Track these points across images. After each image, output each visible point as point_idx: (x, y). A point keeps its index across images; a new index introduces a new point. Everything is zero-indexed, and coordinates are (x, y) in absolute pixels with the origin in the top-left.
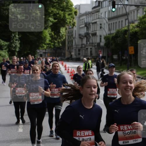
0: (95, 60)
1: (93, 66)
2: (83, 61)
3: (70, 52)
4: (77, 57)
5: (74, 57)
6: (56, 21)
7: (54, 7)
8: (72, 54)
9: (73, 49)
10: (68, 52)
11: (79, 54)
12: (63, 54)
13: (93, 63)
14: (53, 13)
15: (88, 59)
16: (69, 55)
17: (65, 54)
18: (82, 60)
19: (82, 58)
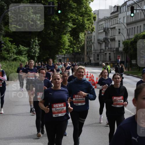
0: (114, 65)
1: (111, 71)
2: (102, 66)
3: (89, 57)
4: (96, 62)
5: (93, 62)
6: (75, 26)
7: (73, 13)
8: (91, 59)
9: (92, 55)
10: (87, 57)
11: (98, 59)
12: (82, 59)
13: (111, 68)
14: (72, 19)
15: (107, 64)
16: (88, 60)
17: (83, 59)
18: (100, 65)
19: (100, 63)
